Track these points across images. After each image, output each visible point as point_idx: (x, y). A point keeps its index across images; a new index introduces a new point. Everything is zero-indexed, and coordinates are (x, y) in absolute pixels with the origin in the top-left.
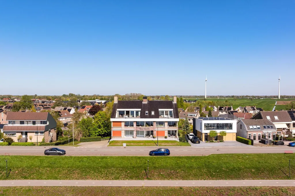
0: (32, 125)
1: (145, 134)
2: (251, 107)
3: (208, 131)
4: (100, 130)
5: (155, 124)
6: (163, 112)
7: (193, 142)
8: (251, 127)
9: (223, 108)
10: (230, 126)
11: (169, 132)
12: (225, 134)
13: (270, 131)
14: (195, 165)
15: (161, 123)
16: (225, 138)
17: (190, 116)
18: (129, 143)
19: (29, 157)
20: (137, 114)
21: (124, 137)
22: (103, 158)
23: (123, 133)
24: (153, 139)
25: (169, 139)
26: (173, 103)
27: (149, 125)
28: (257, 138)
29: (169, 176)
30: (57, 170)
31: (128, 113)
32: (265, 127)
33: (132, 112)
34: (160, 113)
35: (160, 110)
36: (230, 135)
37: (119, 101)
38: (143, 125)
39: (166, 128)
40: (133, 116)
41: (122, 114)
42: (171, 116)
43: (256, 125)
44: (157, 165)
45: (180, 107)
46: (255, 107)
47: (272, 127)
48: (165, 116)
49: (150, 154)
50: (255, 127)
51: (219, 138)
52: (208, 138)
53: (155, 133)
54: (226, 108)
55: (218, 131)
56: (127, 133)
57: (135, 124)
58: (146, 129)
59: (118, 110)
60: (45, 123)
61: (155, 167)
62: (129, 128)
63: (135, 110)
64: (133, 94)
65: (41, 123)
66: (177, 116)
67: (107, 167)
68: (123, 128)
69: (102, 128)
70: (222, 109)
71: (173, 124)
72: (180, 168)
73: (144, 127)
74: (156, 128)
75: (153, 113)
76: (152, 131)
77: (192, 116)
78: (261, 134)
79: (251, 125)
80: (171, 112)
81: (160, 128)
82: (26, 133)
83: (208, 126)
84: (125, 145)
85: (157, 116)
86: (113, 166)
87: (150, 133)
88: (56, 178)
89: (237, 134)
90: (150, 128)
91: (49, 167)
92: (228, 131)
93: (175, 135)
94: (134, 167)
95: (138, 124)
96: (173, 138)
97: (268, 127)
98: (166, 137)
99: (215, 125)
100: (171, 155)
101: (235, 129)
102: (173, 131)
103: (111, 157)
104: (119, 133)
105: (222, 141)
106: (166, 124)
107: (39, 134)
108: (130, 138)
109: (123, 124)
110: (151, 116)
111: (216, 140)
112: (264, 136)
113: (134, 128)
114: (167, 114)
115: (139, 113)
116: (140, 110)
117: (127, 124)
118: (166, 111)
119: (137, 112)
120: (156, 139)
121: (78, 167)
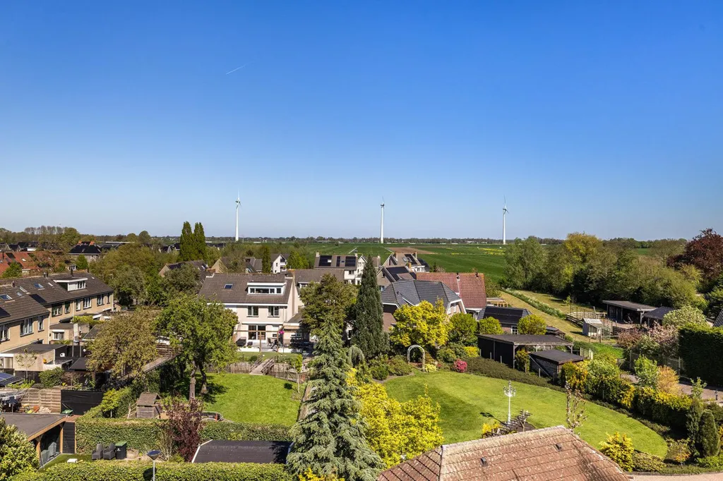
2: (406, 255)
9: (330, 257)
17: (258, 290)
45: (193, 256)
46: (414, 255)
54: (341, 260)
64: (49, 228)
70: (329, 261)
77: (266, 291)
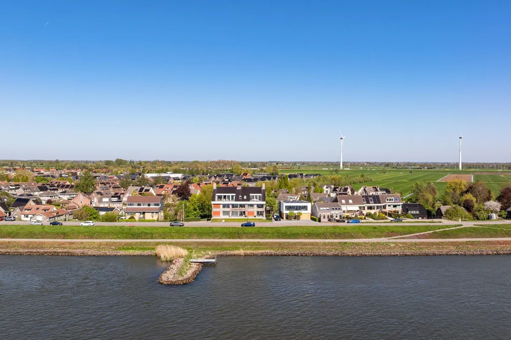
0: (147, 207)
1: (238, 214)
2: (373, 187)
3: (288, 212)
4: (195, 212)
5: (246, 206)
6: (253, 196)
7: (276, 220)
8: (321, 209)
9: (338, 188)
10: (305, 208)
11: (258, 212)
12: (301, 214)
13: (337, 212)
14: (270, 232)
15: (252, 205)
16: (302, 217)
17: (290, 198)
18: (226, 220)
19: (161, 227)
20: (232, 199)
21: (222, 216)
22: (210, 228)
23: (221, 214)
24: (245, 218)
25: (257, 217)
26: (262, 189)
27: (242, 207)
28: (326, 217)
29: (253, 238)
30: (182, 234)
31: (225, 197)
32: (333, 209)
33: (229, 196)
34: (251, 197)
35: (251, 194)
36: (306, 215)
37: (217, 187)
38: (237, 207)
39: (256, 209)
40: (229, 200)
41: (220, 198)
42: (260, 200)
43: (326, 207)
44: (246, 232)
46: (378, 187)
47: (339, 209)
48: (255, 200)
49: (242, 226)
50: (325, 208)
51: (297, 217)
52: (288, 217)
53: (246, 213)
54: (342, 189)
55: (296, 212)
56: (225, 213)
57: (231, 206)
58: (239, 209)
59: (217, 194)
60: (158, 205)
61: (245, 233)
62: (226, 209)
63: (230, 195)
65: (155, 205)
66: (264, 200)
67: (213, 232)
68: (221, 209)
69: (198, 211)
71: (261, 206)
72: (260, 233)
73: (238, 208)
74: (248, 209)
75: (245, 197)
76: (244, 212)
77: (292, 198)
78: (329, 214)
79: (322, 207)
80: (260, 196)
81: (250, 209)
82: (144, 213)
83: (288, 208)
84: (223, 221)
85: (248, 199)
86: (218, 232)
87: (242, 213)
88: (183, 239)
89: (312, 214)
90: (243, 209)
91: (176, 233)
92: (303, 212)
93: (262, 215)
94: (231, 233)
95: (234, 206)
96: (261, 217)
97: (336, 209)
98: (255, 217)
99: (296, 208)
100: (255, 226)
101: (309, 211)
102: (261, 212)
103: (216, 228)
104: (218, 213)
105: (299, 220)
106: (255, 206)
107: (155, 213)
108: (227, 217)
109: (221, 206)
110: (243, 200)
111: (295, 218)
112: (332, 216)
113: (230, 209)
114: (256, 198)
115: (234, 197)
116: (235, 194)
117: (224, 206)
118: (256, 196)
119: (232, 196)
120: (247, 218)
121: (196, 233)
